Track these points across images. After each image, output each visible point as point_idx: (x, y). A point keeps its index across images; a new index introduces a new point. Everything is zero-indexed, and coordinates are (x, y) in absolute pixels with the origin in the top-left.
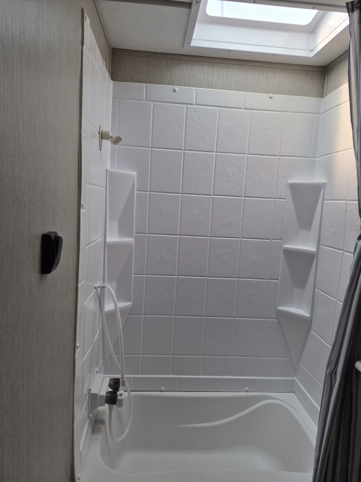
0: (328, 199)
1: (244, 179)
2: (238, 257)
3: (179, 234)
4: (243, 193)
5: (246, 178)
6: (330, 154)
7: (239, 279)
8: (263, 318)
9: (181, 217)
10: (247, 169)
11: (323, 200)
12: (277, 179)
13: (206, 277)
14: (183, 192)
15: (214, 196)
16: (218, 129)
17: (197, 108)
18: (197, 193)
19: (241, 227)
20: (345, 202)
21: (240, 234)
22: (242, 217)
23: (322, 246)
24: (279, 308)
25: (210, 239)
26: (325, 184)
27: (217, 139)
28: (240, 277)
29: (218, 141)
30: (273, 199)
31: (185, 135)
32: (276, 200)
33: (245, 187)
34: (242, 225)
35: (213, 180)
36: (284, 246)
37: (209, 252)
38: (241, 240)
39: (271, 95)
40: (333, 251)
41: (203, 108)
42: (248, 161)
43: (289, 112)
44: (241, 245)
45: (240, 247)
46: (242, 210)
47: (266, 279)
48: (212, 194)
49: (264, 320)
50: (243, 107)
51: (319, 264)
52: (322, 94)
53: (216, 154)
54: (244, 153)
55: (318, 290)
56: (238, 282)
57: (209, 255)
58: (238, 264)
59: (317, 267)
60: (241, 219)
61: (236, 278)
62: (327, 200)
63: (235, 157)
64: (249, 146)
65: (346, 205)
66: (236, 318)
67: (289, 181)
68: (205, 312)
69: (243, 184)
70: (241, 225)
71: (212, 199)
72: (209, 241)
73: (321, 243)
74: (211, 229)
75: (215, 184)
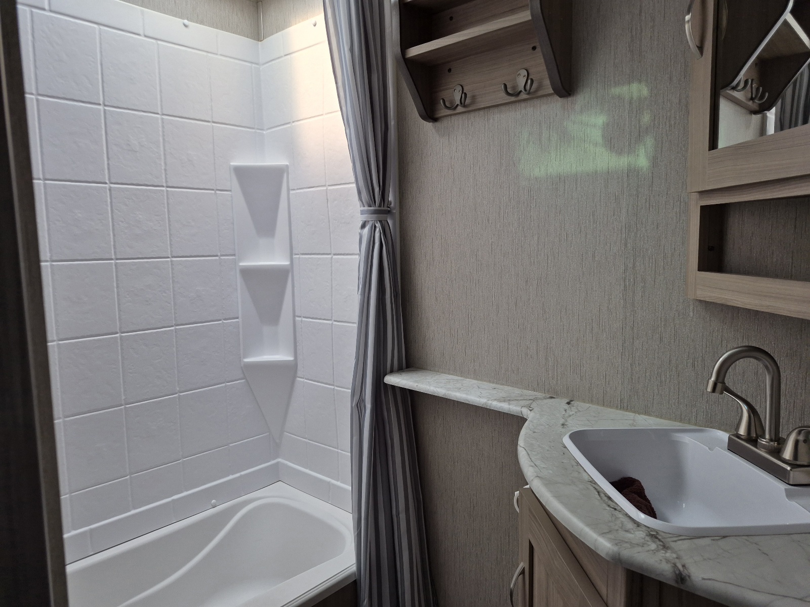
0: (296, 188)
1: (163, 157)
2: (172, 290)
3: (50, 259)
4: (164, 181)
5: (165, 154)
6: (289, 123)
7: (177, 327)
8: (223, 383)
9: (49, 225)
10: (164, 139)
11: (288, 190)
12: (214, 160)
13: (117, 333)
14: (48, 176)
15: (112, 186)
16: (101, 65)
17: (55, 17)
18: (77, 179)
19: (168, 239)
20: (325, 188)
21: (169, 251)
22: (167, 222)
23: (298, 256)
24: (246, 360)
25: (116, 264)
26: (287, 166)
27: (103, 81)
28: (179, 323)
29: (105, 85)
30: (213, 192)
31: (35, 67)
32: (218, 192)
33: (165, 170)
34: (170, 234)
35: (105, 156)
36: (241, 264)
37: (117, 287)
38: (171, 261)
39: (186, 22)
40: (315, 258)
41: (66, 20)
42: (163, 127)
43: (217, 54)
44: (173, 269)
45: (172, 273)
46: (166, 210)
47: (220, 320)
48: (108, 182)
49: (226, 386)
50: (141, 33)
51: (295, 282)
52: (257, 35)
53: (105, 110)
54: (156, 112)
55: (300, 319)
56: (176, 332)
57: (118, 292)
58: (172, 303)
59: (293, 286)
60: (167, 225)
61: (172, 326)
62: (294, 190)
63: (141, 117)
64: (161, 101)
65: (327, 192)
66: (181, 394)
67: (232, 164)
68: (123, 398)
69: (161, 164)
70: (168, 236)
71: (108, 191)
72: (114, 267)
73: (295, 251)
74: (114, 246)
75: (110, 162)
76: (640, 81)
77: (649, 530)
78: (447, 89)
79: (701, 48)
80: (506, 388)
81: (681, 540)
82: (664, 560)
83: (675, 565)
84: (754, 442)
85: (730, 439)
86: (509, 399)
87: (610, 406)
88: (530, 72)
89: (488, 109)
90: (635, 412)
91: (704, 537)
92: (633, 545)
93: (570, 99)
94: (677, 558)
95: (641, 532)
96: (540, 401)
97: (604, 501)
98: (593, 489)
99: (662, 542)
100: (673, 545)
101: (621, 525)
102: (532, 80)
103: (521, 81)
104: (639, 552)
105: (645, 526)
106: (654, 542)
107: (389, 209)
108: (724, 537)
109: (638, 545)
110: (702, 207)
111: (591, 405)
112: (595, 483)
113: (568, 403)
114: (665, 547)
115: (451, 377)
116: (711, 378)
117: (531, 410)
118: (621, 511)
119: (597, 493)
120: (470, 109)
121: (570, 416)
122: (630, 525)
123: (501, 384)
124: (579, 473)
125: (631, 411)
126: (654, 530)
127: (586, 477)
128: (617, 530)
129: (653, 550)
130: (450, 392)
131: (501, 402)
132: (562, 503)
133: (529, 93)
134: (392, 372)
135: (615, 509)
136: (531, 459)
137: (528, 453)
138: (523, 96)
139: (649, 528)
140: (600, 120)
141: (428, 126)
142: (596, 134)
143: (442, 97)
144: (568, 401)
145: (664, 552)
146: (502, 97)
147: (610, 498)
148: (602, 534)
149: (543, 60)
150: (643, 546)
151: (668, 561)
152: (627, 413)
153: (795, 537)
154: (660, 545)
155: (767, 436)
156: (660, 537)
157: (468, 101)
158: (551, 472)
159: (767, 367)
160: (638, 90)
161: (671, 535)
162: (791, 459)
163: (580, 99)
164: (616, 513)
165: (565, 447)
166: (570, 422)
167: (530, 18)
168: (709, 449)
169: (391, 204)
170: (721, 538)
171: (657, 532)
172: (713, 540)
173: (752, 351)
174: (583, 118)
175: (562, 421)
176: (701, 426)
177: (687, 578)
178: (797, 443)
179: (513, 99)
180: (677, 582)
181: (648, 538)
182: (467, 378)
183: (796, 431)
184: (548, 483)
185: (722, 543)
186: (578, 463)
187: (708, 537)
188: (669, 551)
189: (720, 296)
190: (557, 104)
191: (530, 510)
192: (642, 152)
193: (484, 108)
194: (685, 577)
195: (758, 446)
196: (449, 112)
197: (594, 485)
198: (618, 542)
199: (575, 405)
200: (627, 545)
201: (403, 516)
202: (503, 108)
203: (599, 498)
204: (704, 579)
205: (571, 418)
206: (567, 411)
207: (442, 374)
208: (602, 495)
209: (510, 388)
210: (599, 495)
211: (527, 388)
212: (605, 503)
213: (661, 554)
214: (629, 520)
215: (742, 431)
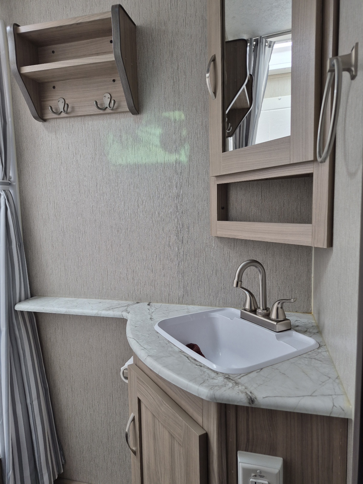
76: (179, 110)
77: (224, 375)
78: (53, 100)
79: (215, 93)
80: (108, 301)
81: (242, 376)
82: (239, 392)
83: (247, 394)
84: (255, 312)
85: (241, 312)
86: (112, 308)
87: (173, 303)
88: (112, 96)
89: (84, 117)
90: (187, 304)
91: (252, 372)
92: (220, 387)
93: (138, 116)
94: (245, 388)
95: (221, 377)
96: (132, 306)
97: (193, 362)
98: (184, 356)
99: (233, 380)
100: (239, 381)
101: (208, 376)
102: (114, 101)
103: (107, 101)
104: (225, 391)
105: (221, 373)
106: (230, 382)
107: (10, 182)
108: (262, 369)
109: (222, 386)
110: (218, 185)
111: (162, 304)
112: (184, 352)
113: (149, 305)
114: (237, 384)
115: (67, 299)
116: (235, 279)
117: (128, 313)
118: (204, 366)
119: (187, 358)
120: (71, 115)
121: (153, 312)
122: (213, 375)
123: (104, 299)
124: (172, 347)
125: (184, 304)
126: (226, 374)
127: (177, 350)
128: (208, 379)
129: (232, 387)
130: (70, 310)
131: (107, 310)
132: (170, 369)
133: (112, 110)
134: (20, 301)
135: (201, 366)
136: (140, 345)
137: (137, 341)
138: (108, 111)
139: (223, 373)
140: (158, 131)
141: (39, 124)
142: (156, 141)
143: (51, 105)
144: (148, 303)
145: (237, 387)
146: (94, 110)
147: (195, 360)
148: (201, 384)
149: (122, 89)
150: (225, 386)
151: (242, 392)
152: (182, 305)
153: (291, 360)
154: (234, 383)
155: (261, 308)
156: (231, 378)
157: (69, 110)
158: (155, 351)
159: (259, 271)
160: (178, 115)
161: (236, 375)
162: (276, 318)
163: (145, 116)
164: (202, 368)
165: (158, 333)
166: (154, 316)
167: (114, 59)
168: (231, 319)
169: (11, 178)
170: (261, 370)
171: (229, 375)
172: (257, 372)
173: (254, 262)
174: (148, 129)
175: (149, 317)
176: (222, 307)
177: (255, 399)
178: (277, 309)
179: (101, 112)
180: (250, 403)
181: (226, 380)
182: (78, 298)
183: (277, 303)
184: (157, 358)
185: (262, 373)
186: (169, 341)
187: (254, 371)
188: (240, 385)
189: (231, 234)
190: (130, 119)
191: (138, 378)
192: (183, 152)
193: (81, 116)
194: (254, 399)
195: (257, 313)
196: (55, 116)
197: (183, 354)
198: (212, 387)
199: (153, 305)
200: (217, 388)
201: (35, 403)
202: (94, 117)
203: (189, 361)
204: (264, 398)
205: (154, 313)
206: (150, 309)
207: (60, 298)
208: (190, 359)
209: (110, 300)
210: (189, 359)
211: (122, 299)
212: (194, 364)
213: (237, 388)
214: (211, 371)
215: (247, 307)
